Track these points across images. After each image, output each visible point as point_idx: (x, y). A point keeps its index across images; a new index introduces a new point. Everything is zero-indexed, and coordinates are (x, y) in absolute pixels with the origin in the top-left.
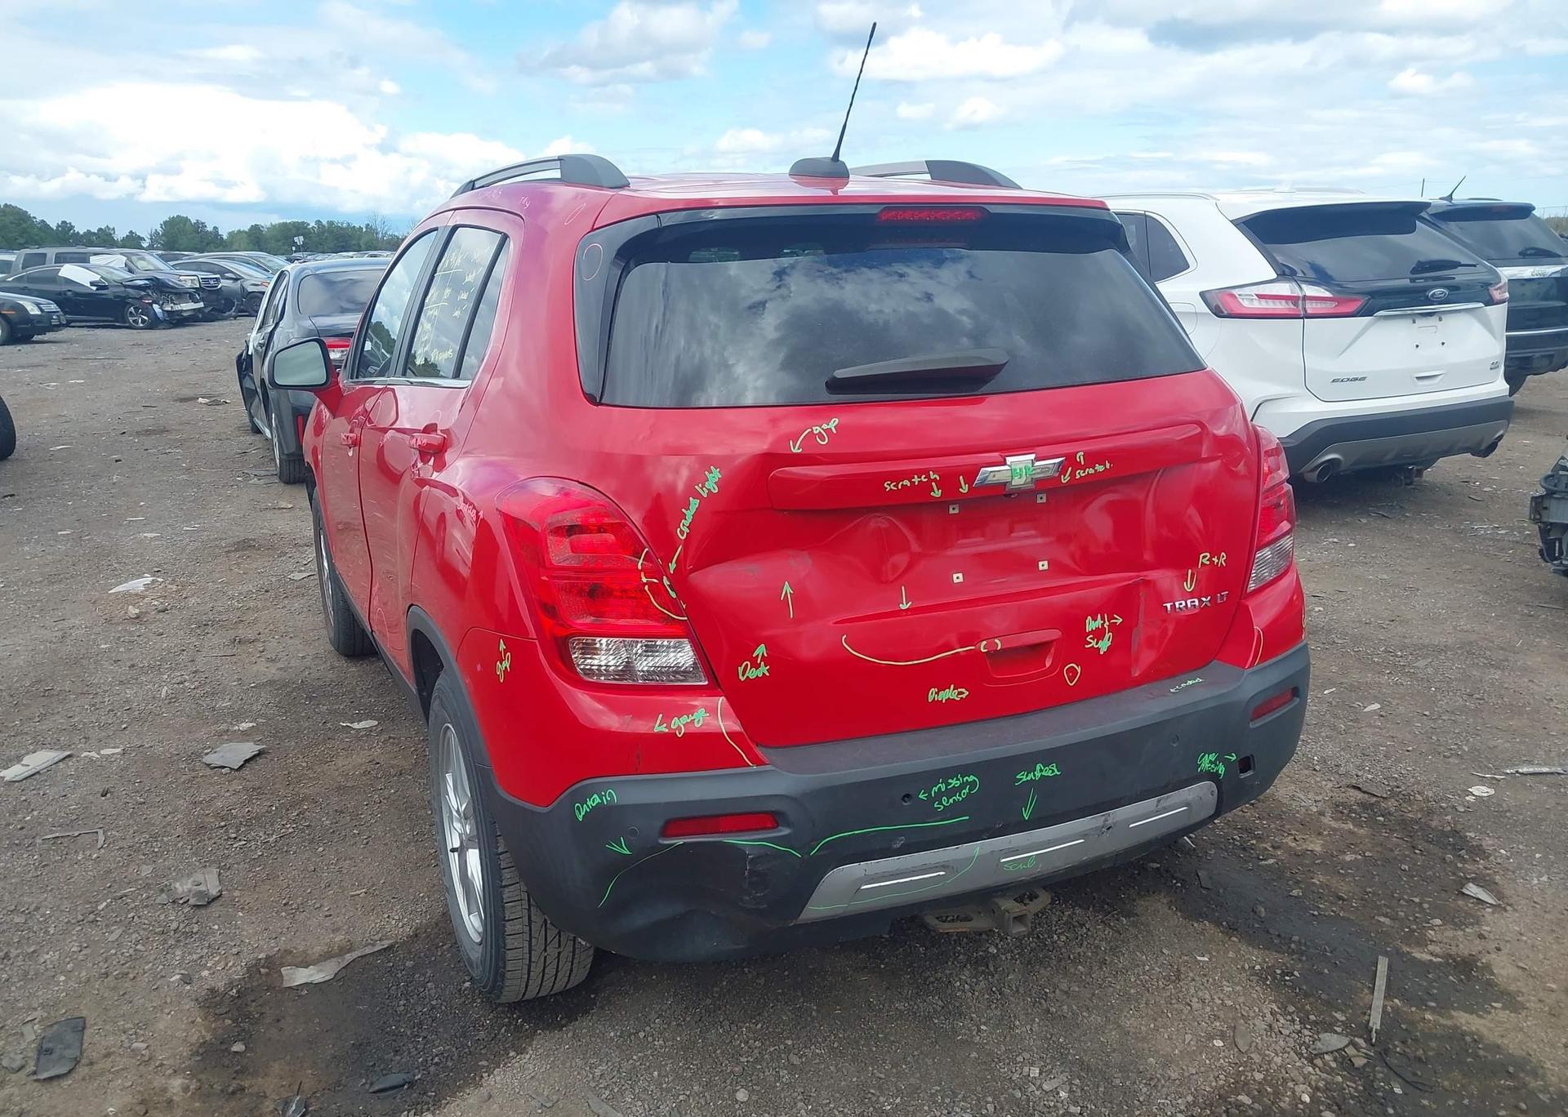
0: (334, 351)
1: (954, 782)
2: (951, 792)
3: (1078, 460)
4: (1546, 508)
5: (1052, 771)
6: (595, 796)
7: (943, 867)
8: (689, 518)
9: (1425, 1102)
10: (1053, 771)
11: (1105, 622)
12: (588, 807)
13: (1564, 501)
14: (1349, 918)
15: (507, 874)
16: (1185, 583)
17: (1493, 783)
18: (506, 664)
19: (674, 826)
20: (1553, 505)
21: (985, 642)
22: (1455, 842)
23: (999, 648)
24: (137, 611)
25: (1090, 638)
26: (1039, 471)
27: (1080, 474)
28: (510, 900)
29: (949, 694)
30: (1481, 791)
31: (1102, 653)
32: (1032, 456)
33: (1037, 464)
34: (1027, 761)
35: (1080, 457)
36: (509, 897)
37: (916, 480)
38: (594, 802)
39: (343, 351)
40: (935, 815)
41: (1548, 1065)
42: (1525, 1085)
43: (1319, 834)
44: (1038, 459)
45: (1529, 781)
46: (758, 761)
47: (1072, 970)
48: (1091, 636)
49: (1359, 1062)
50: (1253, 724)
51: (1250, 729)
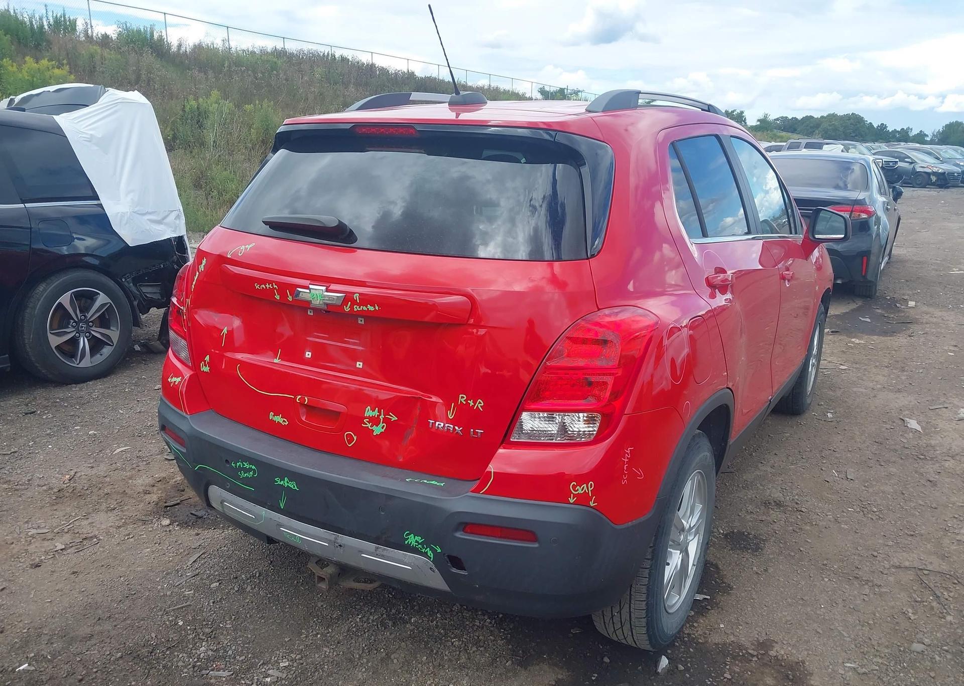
1: (247, 465)
2: (245, 470)
3: (355, 299)
5: (293, 485)
7: (252, 513)
8: (195, 281)
10: (294, 487)
11: (380, 415)
16: (449, 411)
21: (300, 397)
23: (306, 403)
25: (367, 421)
26: (326, 298)
27: (357, 308)
29: (278, 419)
31: (375, 434)
32: (324, 288)
33: (327, 294)
34: (285, 473)
35: (356, 296)
37: (268, 286)
40: (239, 478)
44: (327, 291)
46: (186, 412)
48: (368, 420)
50: (461, 535)
51: (455, 537)
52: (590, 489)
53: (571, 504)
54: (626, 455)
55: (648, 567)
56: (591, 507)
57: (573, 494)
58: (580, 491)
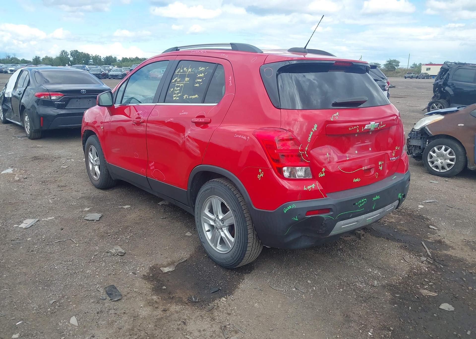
0: (53, 96)
1: (362, 200)
2: (362, 203)
3: (381, 124)
4: (409, 141)
5: (378, 197)
6: (290, 206)
7: (356, 222)
8: (310, 137)
9: (449, 268)
11: (381, 163)
12: (288, 209)
13: (414, 139)
14: (410, 235)
15: (249, 231)
16: (393, 154)
17: (422, 205)
18: (262, 175)
19: (309, 213)
20: (411, 140)
21: (363, 167)
22: (421, 217)
23: (366, 169)
24: (18, 178)
26: (375, 126)
27: (381, 127)
28: (250, 237)
29: (357, 180)
30: (421, 206)
31: (381, 170)
32: (374, 122)
33: (375, 124)
34: (374, 195)
36: (249, 237)
37: (355, 127)
38: (289, 208)
39: (56, 97)
40: (358, 208)
41: (467, 259)
42: (465, 263)
43: (392, 218)
44: (375, 123)
45: (429, 204)
46: (326, 197)
47: (361, 250)
48: (379, 166)
49: (432, 262)
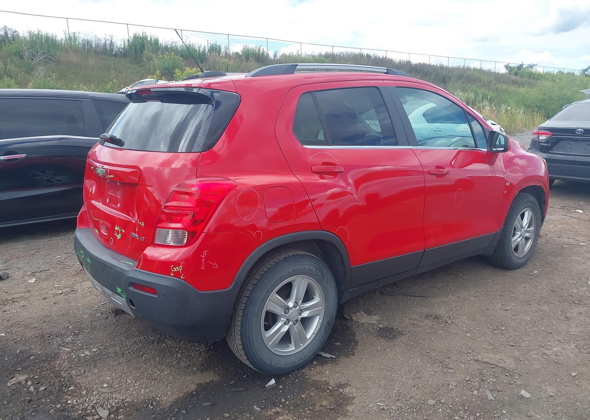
10: (90, 262)
11: (120, 229)
25: (116, 232)
26: (102, 172)
27: (109, 176)
31: (118, 239)
35: (108, 171)
50: (131, 288)
51: (129, 289)
52: (180, 270)
53: (172, 276)
54: (203, 254)
55: (240, 320)
56: (182, 279)
57: (173, 271)
58: (175, 270)
